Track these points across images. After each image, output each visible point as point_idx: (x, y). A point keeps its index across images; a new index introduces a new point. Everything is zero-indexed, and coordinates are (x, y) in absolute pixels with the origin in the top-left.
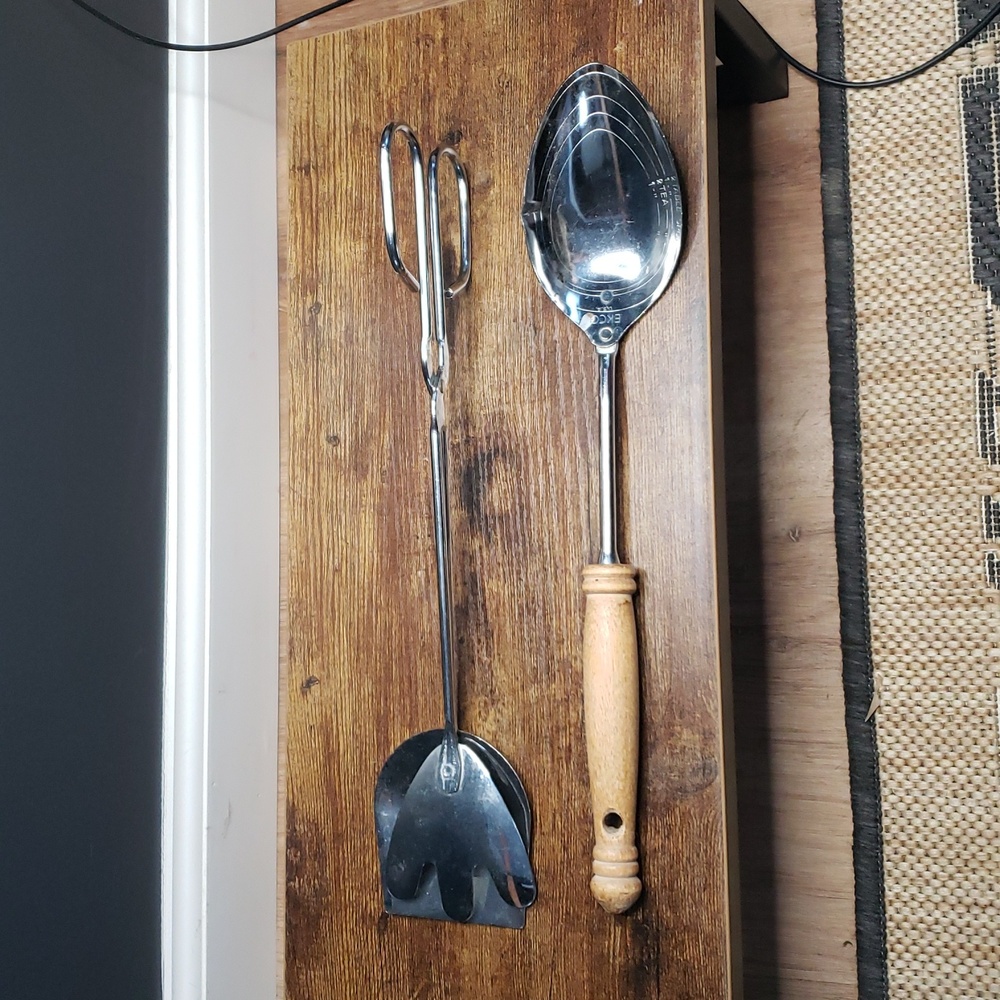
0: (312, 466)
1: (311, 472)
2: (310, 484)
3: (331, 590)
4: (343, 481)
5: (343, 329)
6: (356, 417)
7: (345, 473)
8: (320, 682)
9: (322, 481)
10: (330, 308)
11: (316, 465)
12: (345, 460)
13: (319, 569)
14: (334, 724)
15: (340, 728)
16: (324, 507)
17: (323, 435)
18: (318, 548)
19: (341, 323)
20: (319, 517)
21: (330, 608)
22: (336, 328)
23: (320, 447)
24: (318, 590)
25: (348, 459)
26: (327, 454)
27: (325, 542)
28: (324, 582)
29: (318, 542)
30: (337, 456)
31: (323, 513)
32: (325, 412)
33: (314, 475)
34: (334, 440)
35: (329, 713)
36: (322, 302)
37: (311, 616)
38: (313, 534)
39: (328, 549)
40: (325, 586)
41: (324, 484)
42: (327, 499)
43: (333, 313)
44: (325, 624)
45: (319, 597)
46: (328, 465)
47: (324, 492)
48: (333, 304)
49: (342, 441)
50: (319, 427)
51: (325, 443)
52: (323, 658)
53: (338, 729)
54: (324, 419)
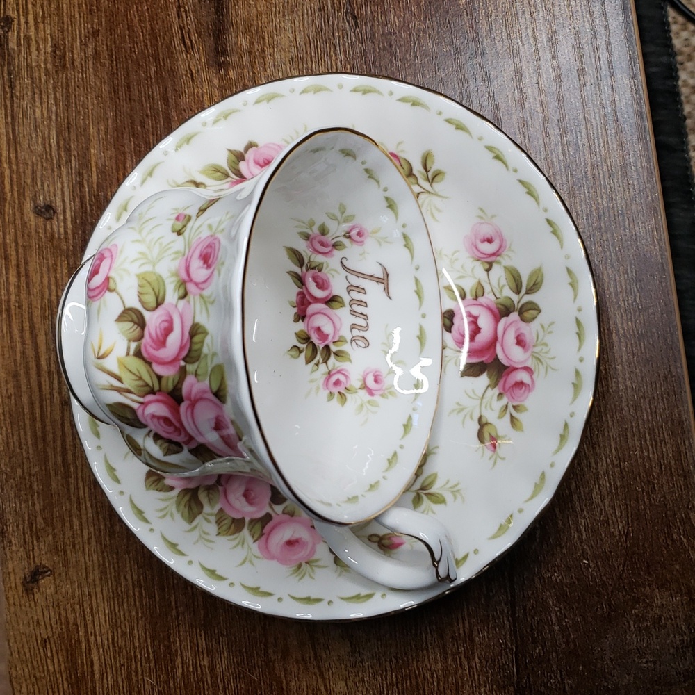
0: (14, 253)
1: (14, 262)
2: (13, 279)
3: (59, 433)
4: (66, 271)
5: (49, 50)
6: (80, 174)
7: (67, 257)
8: (53, 572)
9: (31, 273)
10: (27, 22)
11: (21, 250)
12: (66, 238)
13: (37, 404)
14: (82, 633)
15: (92, 638)
16: (37, 312)
17: (28, 206)
18: (33, 373)
19: (45, 40)
20: (32, 327)
21: (59, 460)
22: (38, 49)
23: (24, 224)
24: (39, 434)
25: (70, 236)
26: (37, 232)
27: (43, 363)
28: (48, 422)
29: (32, 364)
30: (53, 236)
31: (37, 320)
32: (29, 172)
33: (18, 266)
34: (46, 211)
35: (71, 618)
36: (14, 15)
37: (30, 475)
38: (23, 353)
39: (50, 373)
40: (49, 428)
41: (35, 278)
42: (42, 298)
43: (32, 29)
44: (54, 485)
45: (40, 446)
46: (40, 249)
47: (35, 290)
48: (31, 17)
49: (60, 210)
50: (22, 194)
51: (32, 216)
52: (54, 536)
53: (88, 641)
54: (29, 181)
